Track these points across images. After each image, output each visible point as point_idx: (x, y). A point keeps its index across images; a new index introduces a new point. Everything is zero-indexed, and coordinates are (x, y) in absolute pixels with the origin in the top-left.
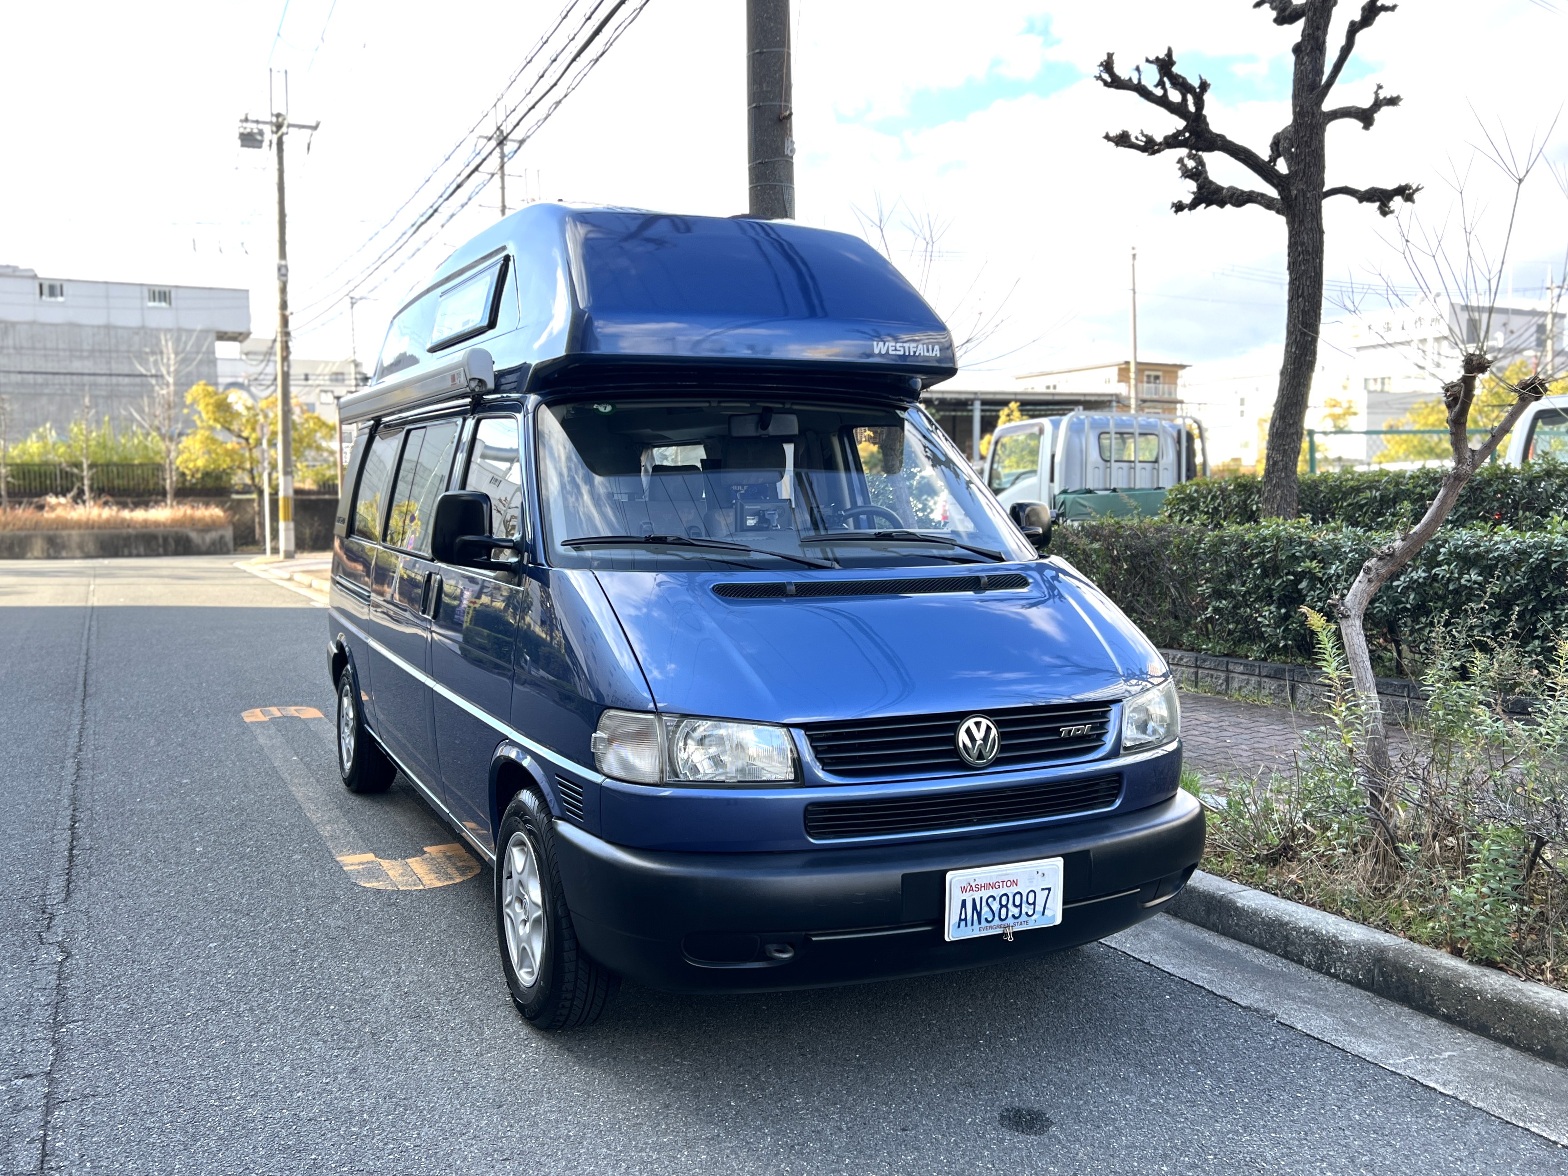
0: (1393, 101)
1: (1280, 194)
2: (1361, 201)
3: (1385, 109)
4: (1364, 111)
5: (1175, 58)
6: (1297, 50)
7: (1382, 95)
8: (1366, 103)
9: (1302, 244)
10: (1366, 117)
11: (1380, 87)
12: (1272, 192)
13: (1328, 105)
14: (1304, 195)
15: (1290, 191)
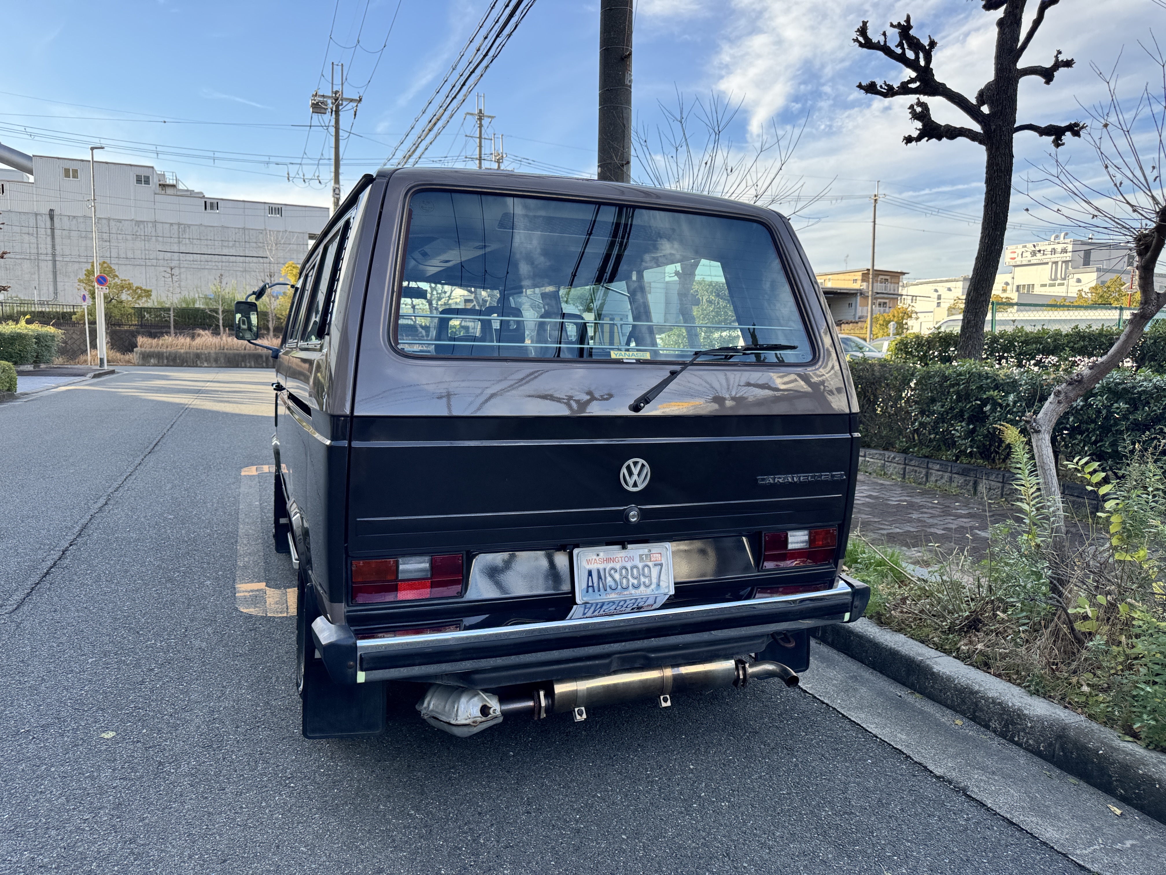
0: (1068, 64)
1: (983, 129)
2: (1041, 135)
3: (1062, 70)
4: (1047, 70)
5: (912, 23)
6: (1000, 23)
7: (1061, 58)
8: (1048, 64)
9: (998, 164)
10: (1048, 74)
11: (1059, 52)
12: (977, 127)
13: (1021, 64)
14: (1001, 130)
15: (990, 126)
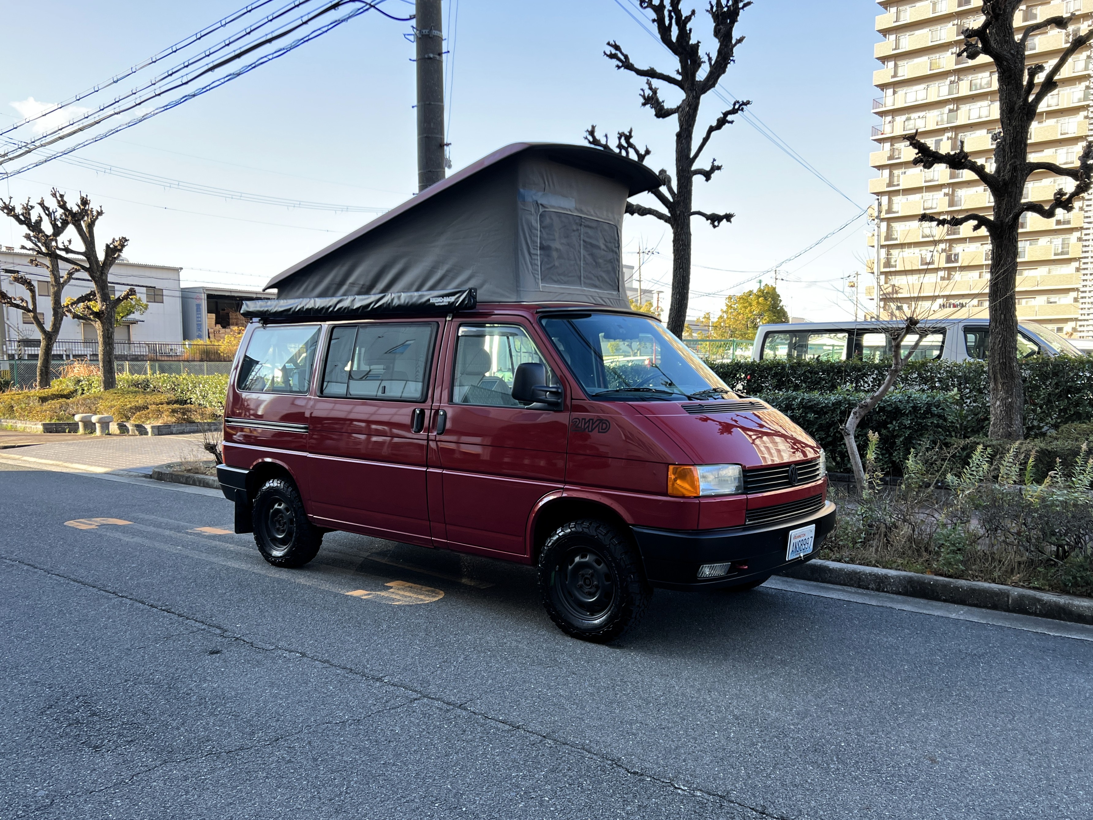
0: (719, 168)
1: (670, 212)
2: (707, 220)
3: (716, 172)
4: (707, 172)
5: (633, 134)
6: (679, 135)
7: (716, 164)
8: (708, 168)
9: (682, 240)
10: (707, 175)
11: (714, 160)
13: (694, 168)
14: (684, 214)
15: (676, 211)
